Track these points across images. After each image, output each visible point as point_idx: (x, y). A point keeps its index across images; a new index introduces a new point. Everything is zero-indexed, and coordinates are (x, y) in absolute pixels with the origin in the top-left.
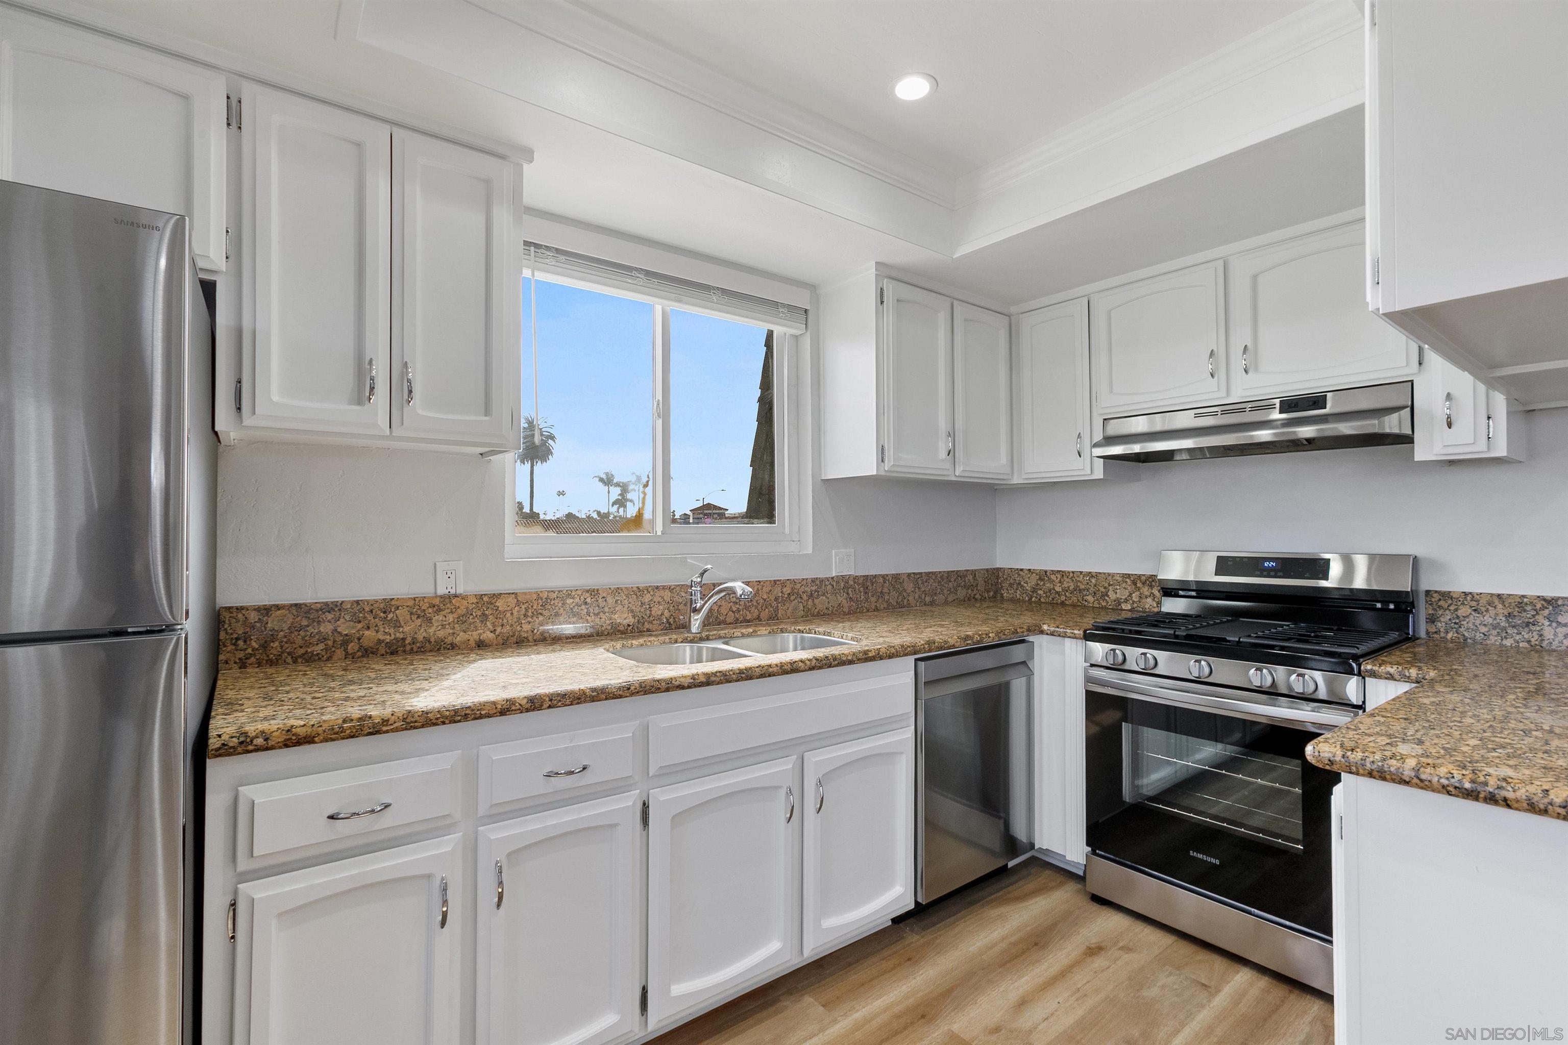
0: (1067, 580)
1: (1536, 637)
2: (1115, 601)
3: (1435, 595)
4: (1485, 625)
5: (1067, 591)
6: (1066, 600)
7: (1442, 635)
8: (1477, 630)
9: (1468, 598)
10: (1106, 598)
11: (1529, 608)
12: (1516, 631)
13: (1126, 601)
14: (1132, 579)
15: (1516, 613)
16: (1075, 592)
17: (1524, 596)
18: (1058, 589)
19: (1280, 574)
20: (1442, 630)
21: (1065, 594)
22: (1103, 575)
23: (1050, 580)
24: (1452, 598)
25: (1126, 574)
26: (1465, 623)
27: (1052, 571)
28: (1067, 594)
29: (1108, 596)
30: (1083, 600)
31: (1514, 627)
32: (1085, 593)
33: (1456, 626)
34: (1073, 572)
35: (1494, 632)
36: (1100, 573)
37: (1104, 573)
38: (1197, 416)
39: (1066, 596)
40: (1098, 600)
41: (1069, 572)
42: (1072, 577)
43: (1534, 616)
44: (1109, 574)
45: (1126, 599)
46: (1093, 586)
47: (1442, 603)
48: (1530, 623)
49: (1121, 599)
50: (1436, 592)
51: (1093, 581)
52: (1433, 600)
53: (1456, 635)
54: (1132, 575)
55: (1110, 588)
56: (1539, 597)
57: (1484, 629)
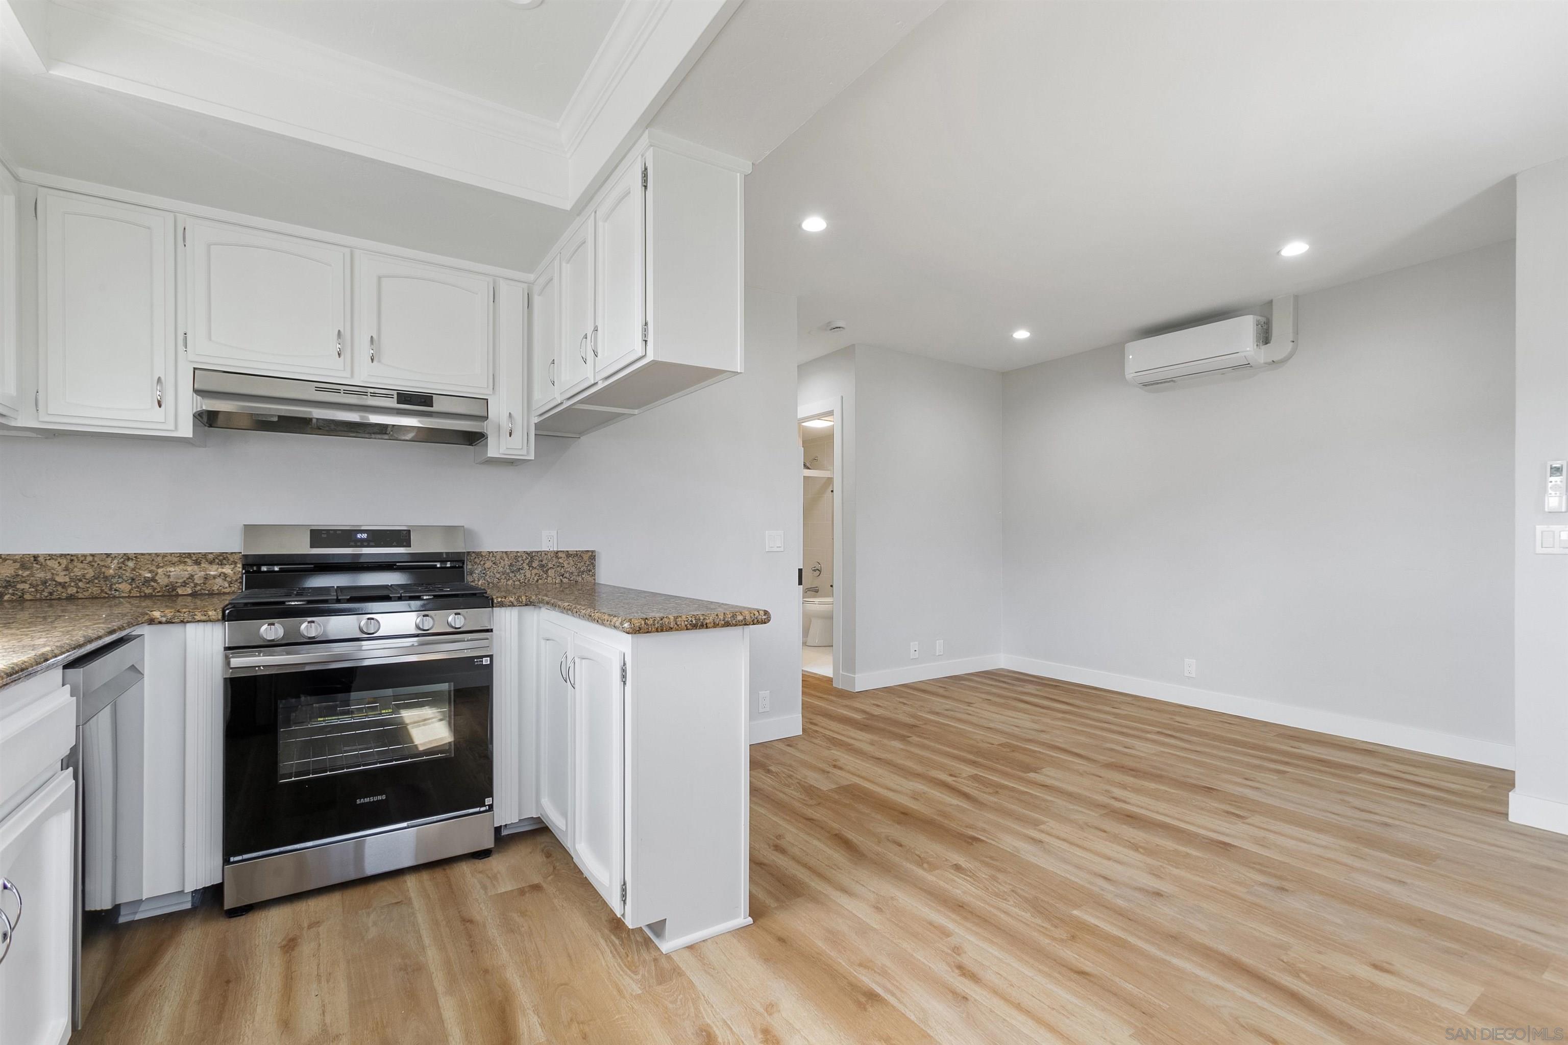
0: (81, 565)
1: (523, 577)
2: (167, 586)
3: (473, 555)
4: (499, 573)
5: (80, 580)
6: (77, 592)
7: (476, 582)
8: (494, 577)
9: (491, 555)
10: (152, 584)
11: (520, 559)
12: (513, 575)
13: (185, 584)
14: (194, 558)
15: (514, 563)
16: (96, 581)
17: (518, 552)
18: (62, 579)
19: (372, 544)
20: (476, 579)
21: (77, 584)
22: (147, 557)
23: (43, 567)
24: (482, 556)
25: (184, 554)
26: (488, 572)
27: (49, 555)
28: (80, 584)
29: (155, 581)
30: (111, 589)
31: (513, 572)
32: (114, 581)
33: (484, 575)
34: (93, 555)
35: (503, 577)
36: (143, 554)
37: (150, 554)
38: (318, 389)
39: (79, 588)
40: (138, 587)
41: (85, 556)
42: (90, 562)
43: (522, 564)
44: (157, 555)
45: (184, 582)
46: (129, 570)
47: (476, 560)
48: (520, 568)
49: (177, 582)
50: (473, 552)
51: (131, 564)
52: (472, 558)
53: (484, 581)
54: (194, 554)
55: (160, 571)
56: (524, 552)
57: (498, 576)
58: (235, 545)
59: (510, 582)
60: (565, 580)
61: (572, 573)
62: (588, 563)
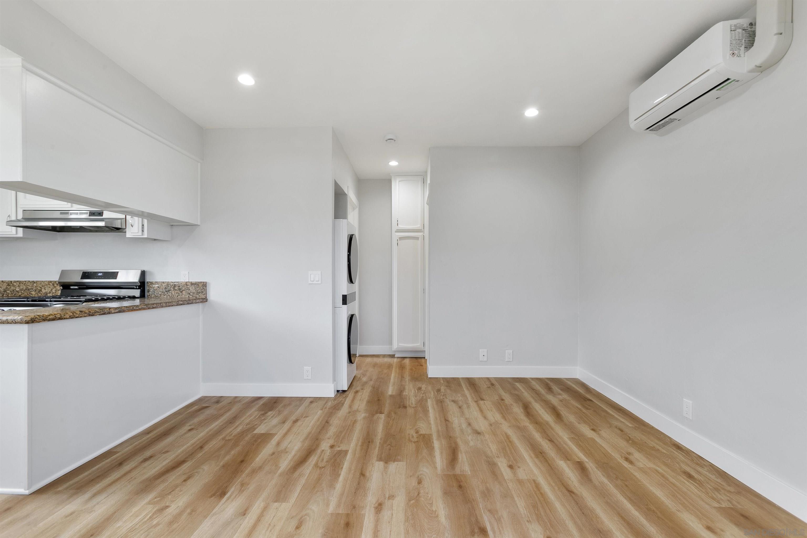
0: (22, 285)
1: (171, 294)
2: (45, 293)
3: (149, 283)
4: (160, 292)
5: (22, 290)
6: (21, 294)
7: (151, 296)
8: (158, 294)
9: (157, 284)
10: (41, 292)
11: (169, 285)
12: (167, 293)
13: (50, 293)
14: (52, 283)
15: (167, 287)
16: (26, 291)
17: (168, 282)
18: (17, 289)
19: (103, 278)
20: (151, 294)
21: (21, 292)
22: (39, 282)
23: (13, 286)
24: (153, 284)
25: (50, 281)
26: (156, 291)
27: (15, 281)
28: (22, 291)
29: (41, 291)
30: (30, 294)
31: (166, 292)
32: (31, 290)
33: (154, 293)
34: (25, 281)
35: (162, 294)
36: (38, 281)
37: (40, 281)
38: (61, 213)
39: (22, 293)
40: (37, 293)
41: (23, 281)
42: (25, 284)
43: (170, 288)
44: (42, 281)
45: (50, 292)
46: (35, 287)
47: (151, 285)
48: (169, 290)
49: (48, 292)
50: (149, 282)
51: (35, 285)
52: (149, 285)
53: (154, 296)
54: (52, 281)
55: (43, 287)
56: (171, 282)
57: (160, 293)
58: (56, 278)
59: (165, 297)
60: (191, 296)
61: (194, 293)
62: (201, 288)
